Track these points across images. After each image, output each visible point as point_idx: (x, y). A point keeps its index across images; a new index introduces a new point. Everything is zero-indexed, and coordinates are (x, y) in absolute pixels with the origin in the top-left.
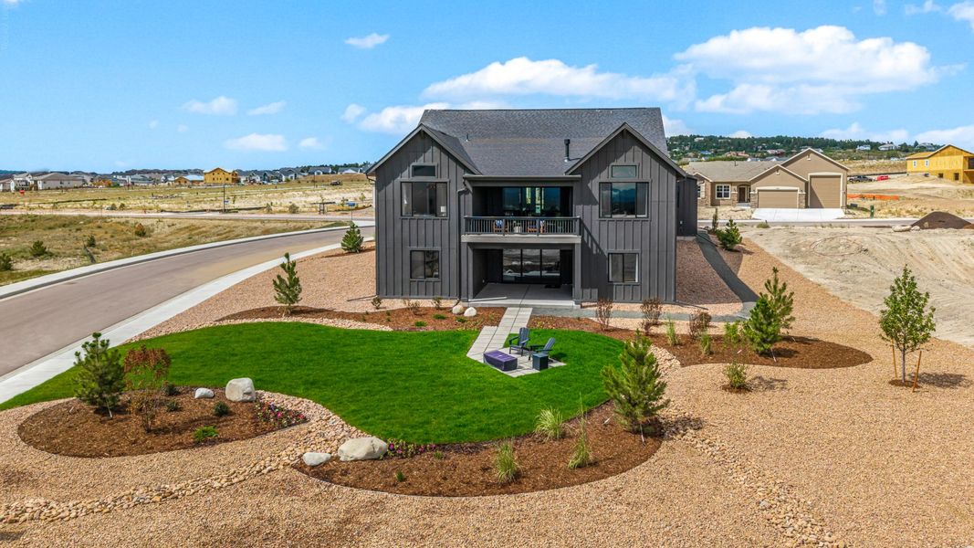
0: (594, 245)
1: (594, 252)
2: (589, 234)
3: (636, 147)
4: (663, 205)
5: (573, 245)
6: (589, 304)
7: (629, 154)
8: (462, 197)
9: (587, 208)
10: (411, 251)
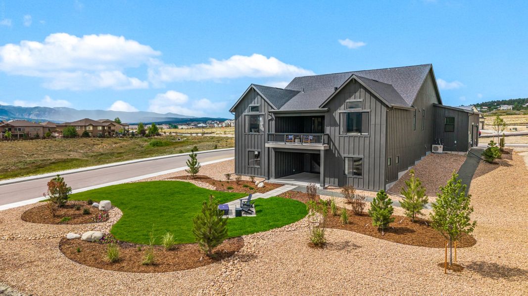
0: (336, 152)
1: (336, 156)
2: (334, 144)
3: (362, 89)
4: (378, 127)
5: (319, 150)
6: (333, 187)
7: (358, 94)
8: (270, 122)
9: (333, 128)
10: (249, 151)
